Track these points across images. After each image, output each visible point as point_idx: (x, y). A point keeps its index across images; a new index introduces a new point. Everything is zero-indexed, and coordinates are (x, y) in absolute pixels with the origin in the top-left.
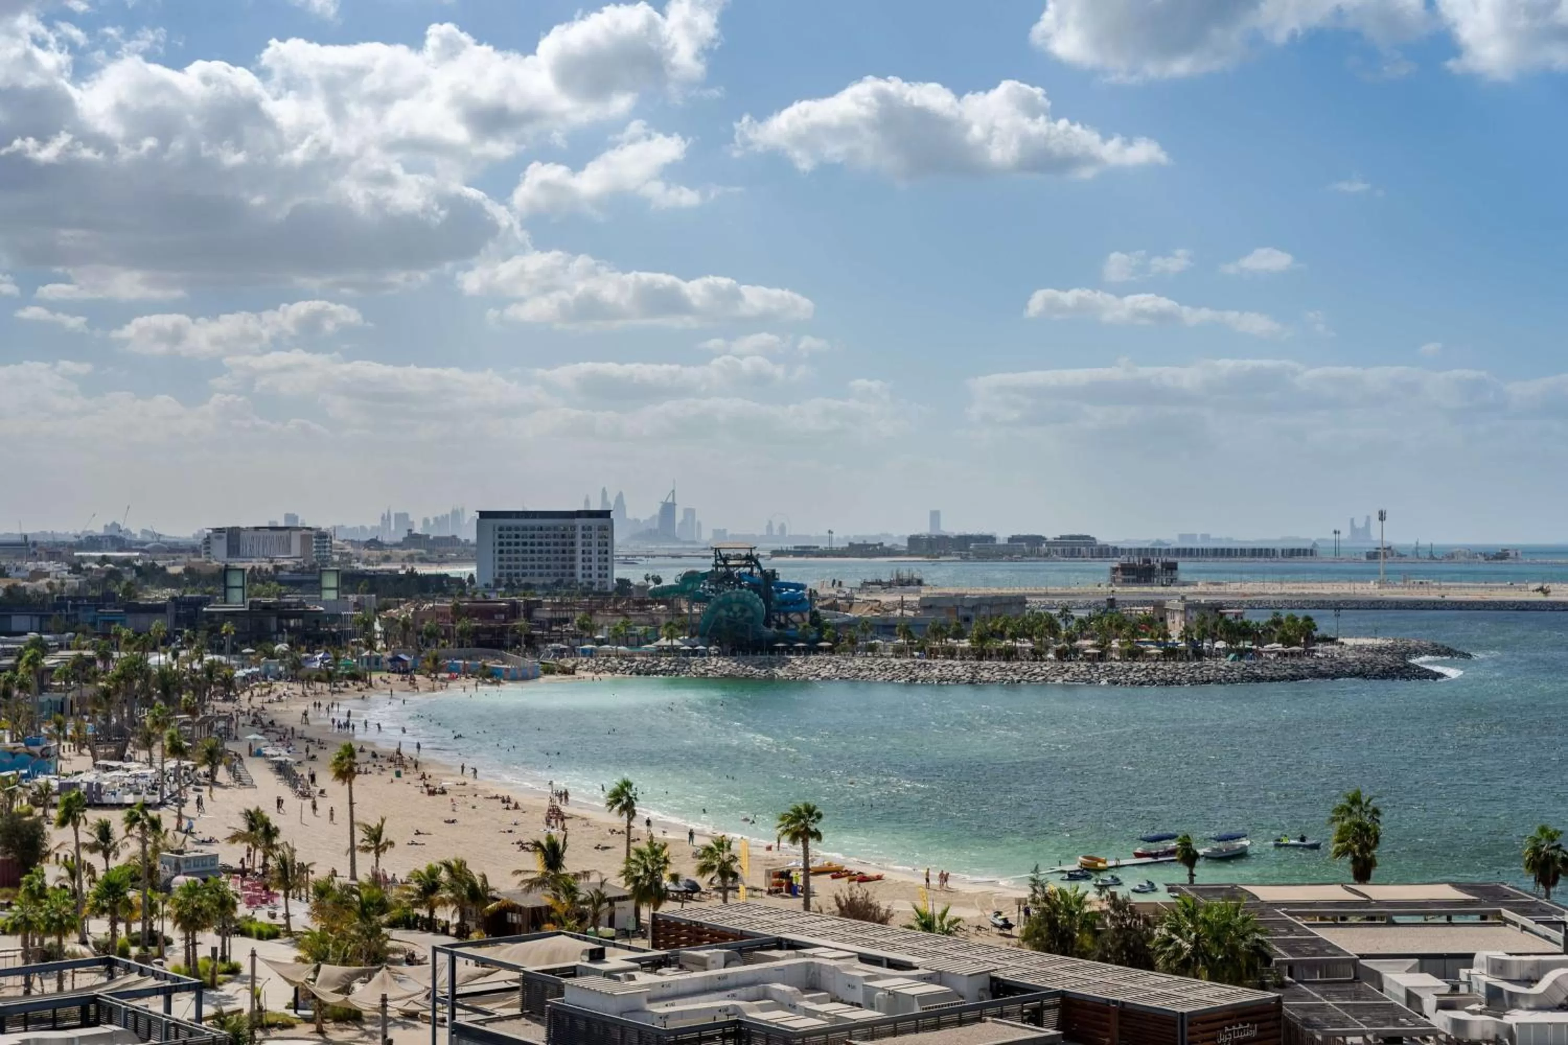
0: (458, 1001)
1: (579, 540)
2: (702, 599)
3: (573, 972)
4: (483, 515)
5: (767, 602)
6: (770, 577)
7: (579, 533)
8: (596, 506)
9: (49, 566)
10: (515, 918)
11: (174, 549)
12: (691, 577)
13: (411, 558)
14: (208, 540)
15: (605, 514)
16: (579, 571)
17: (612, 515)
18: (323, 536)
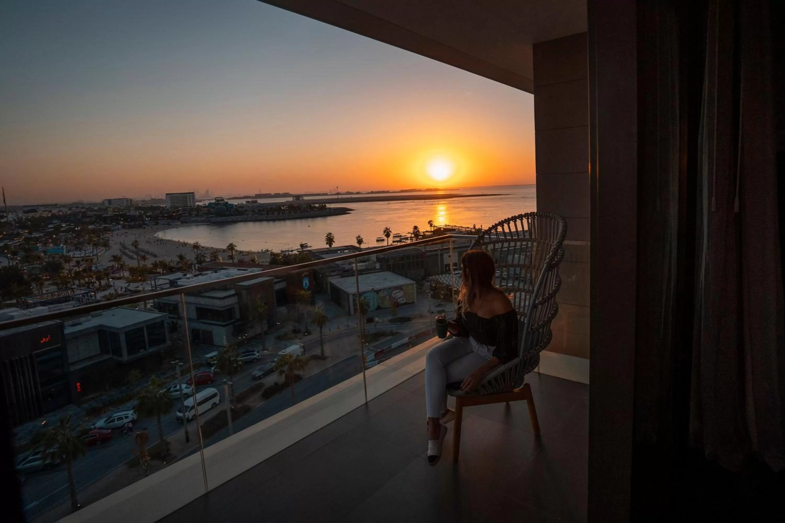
0: (157, 287)
1: (188, 198)
2: (213, 208)
3: (180, 279)
4: (167, 194)
5: (226, 207)
6: (227, 203)
7: (188, 197)
8: (192, 191)
9: (63, 209)
10: (174, 270)
11: (96, 205)
12: (210, 204)
13: (152, 203)
14: (103, 202)
15: (193, 193)
16: (189, 204)
17: (195, 193)
18: (131, 200)
